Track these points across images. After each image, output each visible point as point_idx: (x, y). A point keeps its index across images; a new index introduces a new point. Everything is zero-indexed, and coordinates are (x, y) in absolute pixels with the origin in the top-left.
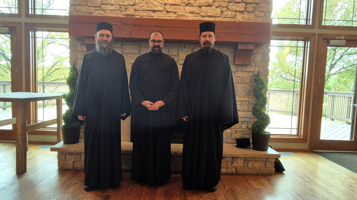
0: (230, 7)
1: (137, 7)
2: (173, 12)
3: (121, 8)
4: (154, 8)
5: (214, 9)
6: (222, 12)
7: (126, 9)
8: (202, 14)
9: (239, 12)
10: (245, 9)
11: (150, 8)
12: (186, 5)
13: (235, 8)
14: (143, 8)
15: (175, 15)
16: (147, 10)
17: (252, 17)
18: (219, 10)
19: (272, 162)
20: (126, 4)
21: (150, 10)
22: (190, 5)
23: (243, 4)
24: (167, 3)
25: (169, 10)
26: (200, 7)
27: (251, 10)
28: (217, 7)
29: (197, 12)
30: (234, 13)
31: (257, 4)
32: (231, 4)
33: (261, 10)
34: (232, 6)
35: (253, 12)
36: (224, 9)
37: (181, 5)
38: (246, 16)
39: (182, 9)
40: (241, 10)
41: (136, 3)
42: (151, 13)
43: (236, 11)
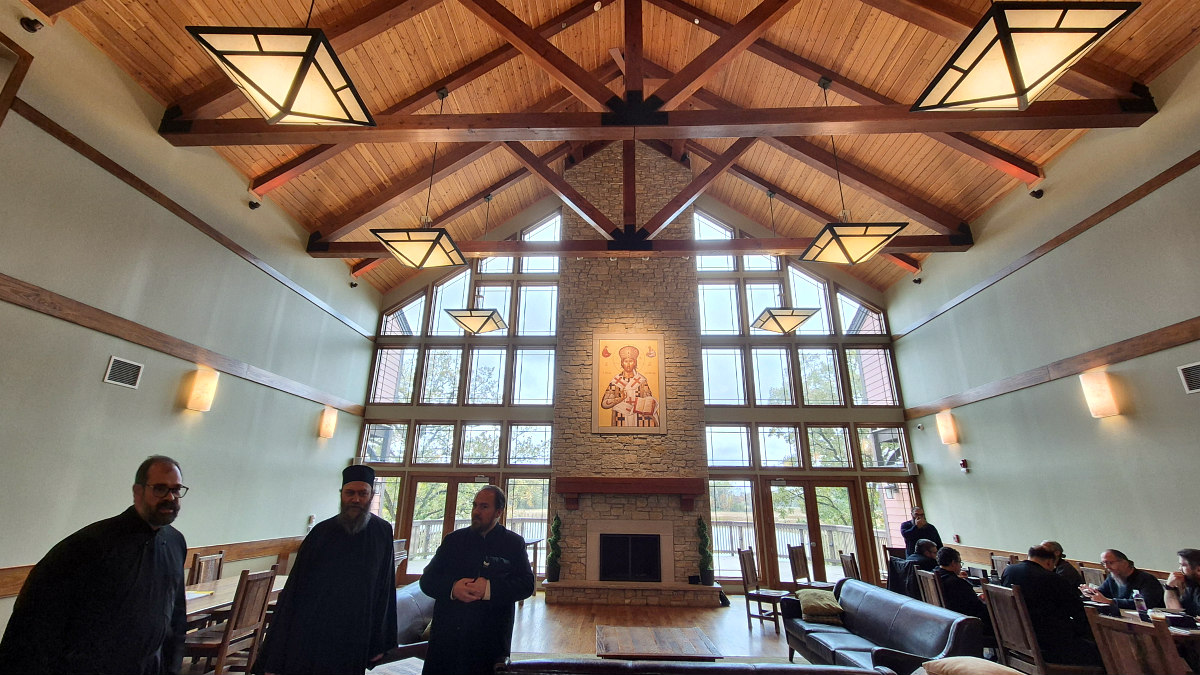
0: (674, 464)
1: (603, 467)
2: (631, 470)
3: (591, 467)
4: (616, 467)
5: (662, 466)
6: (668, 468)
7: (595, 468)
8: (653, 470)
9: (682, 468)
10: (686, 465)
11: (613, 467)
12: (640, 464)
13: (678, 465)
14: (608, 467)
15: (632, 472)
16: (611, 469)
17: (691, 471)
18: (666, 467)
19: (717, 595)
20: (595, 464)
21: (613, 469)
22: (644, 463)
23: (684, 461)
24: (626, 462)
25: (627, 468)
26: (651, 465)
27: (691, 465)
28: (664, 465)
29: (649, 468)
30: (677, 469)
32: (674, 461)
33: (698, 465)
35: (692, 467)
36: (670, 466)
37: (636, 464)
39: (638, 467)
40: (683, 466)
41: (602, 463)
43: (679, 467)
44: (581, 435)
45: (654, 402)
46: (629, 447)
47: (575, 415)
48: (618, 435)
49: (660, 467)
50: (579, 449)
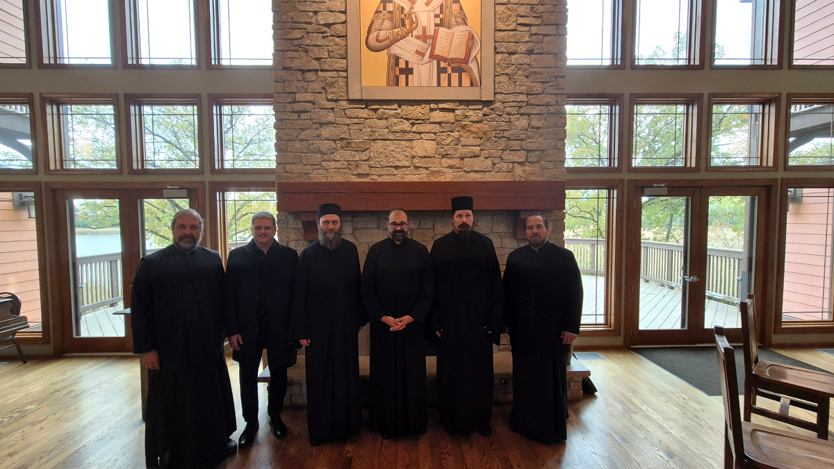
0: (504, 158)
1: (372, 163)
2: (425, 168)
3: (349, 164)
4: (397, 164)
5: (483, 161)
6: (494, 164)
7: (357, 166)
8: (466, 169)
9: (518, 163)
10: (527, 159)
11: (391, 164)
12: (443, 157)
13: (512, 158)
14: (381, 163)
15: (427, 172)
16: (387, 167)
17: (536, 169)
18: (489, 162)
19: (578, 381)
20: (357, 159)
21: (391, 167)
22: (448, 157)
23: (524, 152)
24: (415, 154)
25: (418, 165)
26: (462, 159)
27: (535, 159)
28: (486, 158)
29: (458, 165)
30: (510, 166)
31: (543, 151)
32: (506, 153)
33: (549, 159)
34: (508, 156)
35: (537, 162)
36: (497, 160)
37: (434, 157)
38: (528, 168)
39: (437, 163)
40: (520, 161)
41: (370, 157)
42: (393, 169)
43: (514, 162)
44: (329, 105)
45: (471, 37)
46: (421, 128)
47: (315, 65)
48: (401, 103)
49: (478, 164)
50: (326, 132)
